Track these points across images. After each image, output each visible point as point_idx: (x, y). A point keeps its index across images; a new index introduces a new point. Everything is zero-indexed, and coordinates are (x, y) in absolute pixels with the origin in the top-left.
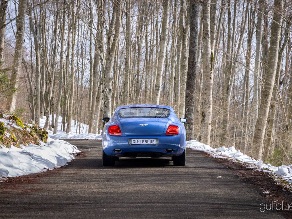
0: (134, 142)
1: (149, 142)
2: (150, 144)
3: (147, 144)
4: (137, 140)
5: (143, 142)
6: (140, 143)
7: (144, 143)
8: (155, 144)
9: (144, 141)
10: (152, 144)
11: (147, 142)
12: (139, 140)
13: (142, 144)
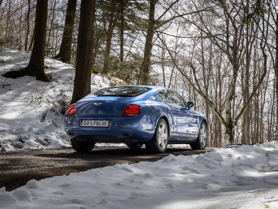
0: (85, 124)
1: (101, 124)
2: (102, 126)
3: (99, 126)
4: (88, 121)
5: (94, 123)
6: (91, 125)
7: (95, 125)
8: (107, 126)
9: (96, 123)
10: (104, 126)
11: (99, 123)
12: (90, 122)
13: (93, 126)
